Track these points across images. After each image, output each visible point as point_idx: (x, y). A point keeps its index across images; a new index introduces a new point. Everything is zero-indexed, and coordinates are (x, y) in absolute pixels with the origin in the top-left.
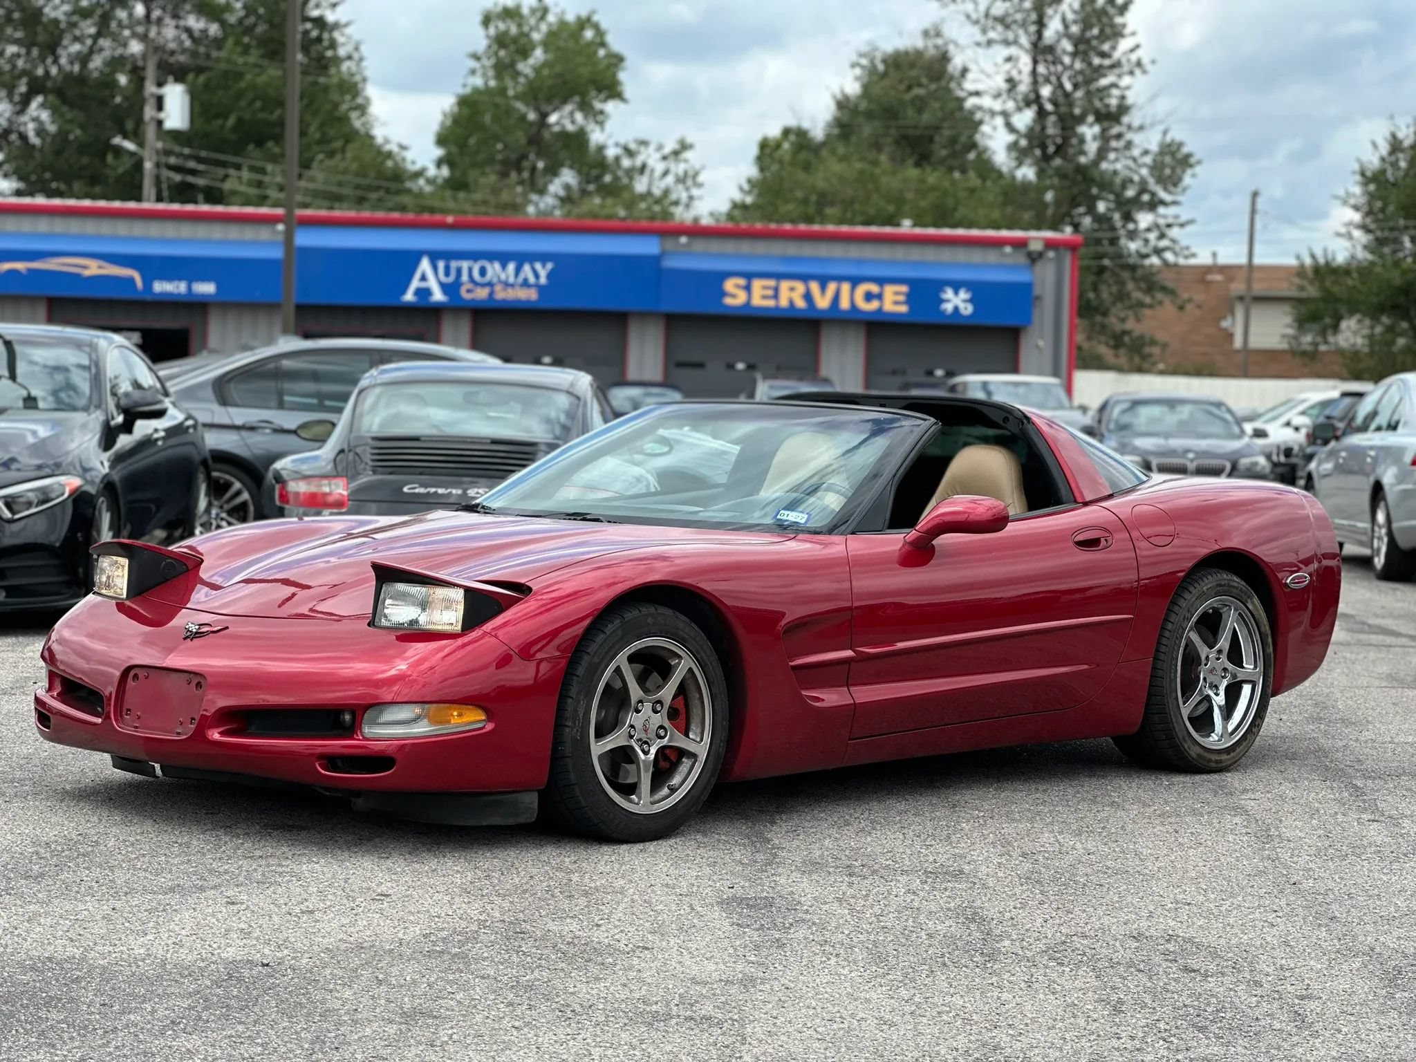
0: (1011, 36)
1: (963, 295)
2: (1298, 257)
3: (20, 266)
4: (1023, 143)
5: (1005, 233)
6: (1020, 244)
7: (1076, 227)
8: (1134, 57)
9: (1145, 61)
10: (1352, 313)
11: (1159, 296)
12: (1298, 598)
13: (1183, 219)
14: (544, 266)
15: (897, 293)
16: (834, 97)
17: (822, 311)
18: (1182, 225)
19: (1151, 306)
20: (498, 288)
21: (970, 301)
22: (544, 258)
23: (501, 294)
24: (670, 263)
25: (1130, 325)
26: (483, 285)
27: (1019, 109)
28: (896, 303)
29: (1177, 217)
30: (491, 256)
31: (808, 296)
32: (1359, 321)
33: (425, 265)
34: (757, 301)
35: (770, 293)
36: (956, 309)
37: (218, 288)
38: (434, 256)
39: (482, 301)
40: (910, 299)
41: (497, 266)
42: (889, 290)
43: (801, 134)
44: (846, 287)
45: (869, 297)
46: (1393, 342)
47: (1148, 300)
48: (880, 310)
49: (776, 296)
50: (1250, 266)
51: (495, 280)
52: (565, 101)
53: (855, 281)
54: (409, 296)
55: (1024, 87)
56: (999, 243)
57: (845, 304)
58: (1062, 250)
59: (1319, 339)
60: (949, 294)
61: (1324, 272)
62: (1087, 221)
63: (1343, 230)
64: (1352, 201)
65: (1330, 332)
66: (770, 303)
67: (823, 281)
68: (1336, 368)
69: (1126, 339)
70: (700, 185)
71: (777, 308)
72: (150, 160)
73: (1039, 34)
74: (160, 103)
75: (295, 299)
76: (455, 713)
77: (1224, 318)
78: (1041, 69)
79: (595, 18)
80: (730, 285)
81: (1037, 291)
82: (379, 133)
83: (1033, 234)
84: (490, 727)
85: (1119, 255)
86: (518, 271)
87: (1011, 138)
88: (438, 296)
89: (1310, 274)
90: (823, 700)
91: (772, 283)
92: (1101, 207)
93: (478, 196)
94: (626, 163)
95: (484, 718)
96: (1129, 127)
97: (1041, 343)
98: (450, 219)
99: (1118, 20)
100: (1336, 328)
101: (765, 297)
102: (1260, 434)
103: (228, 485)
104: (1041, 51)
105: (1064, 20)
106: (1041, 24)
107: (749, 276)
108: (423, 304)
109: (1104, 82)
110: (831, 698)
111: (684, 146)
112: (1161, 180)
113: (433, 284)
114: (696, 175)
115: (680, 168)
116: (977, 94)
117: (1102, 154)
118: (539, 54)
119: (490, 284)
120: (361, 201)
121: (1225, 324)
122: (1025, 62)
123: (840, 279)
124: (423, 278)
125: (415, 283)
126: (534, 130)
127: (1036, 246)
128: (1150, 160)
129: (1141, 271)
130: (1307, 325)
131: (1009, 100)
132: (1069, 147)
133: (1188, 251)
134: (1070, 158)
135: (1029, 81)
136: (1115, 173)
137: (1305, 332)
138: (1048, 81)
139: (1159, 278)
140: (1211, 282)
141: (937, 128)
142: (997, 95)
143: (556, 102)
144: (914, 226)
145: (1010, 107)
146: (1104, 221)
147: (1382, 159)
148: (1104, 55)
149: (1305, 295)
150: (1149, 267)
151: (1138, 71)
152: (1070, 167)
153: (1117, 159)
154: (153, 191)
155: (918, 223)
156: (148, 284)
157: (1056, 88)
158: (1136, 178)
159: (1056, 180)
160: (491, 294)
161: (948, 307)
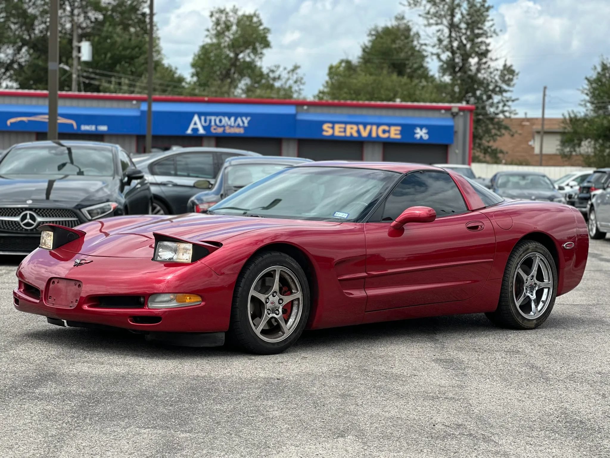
0: (439, 21)
1: (424, 131)
2: (563, 115)
3: (25, 119)
4: (445, 66)
5: (440, 105)
6: (448, 109)
7: (468, 102)
8: (492, 29)
9: (498, 30)
10: (586, 138)
11: (503, 131)
12: (568, 253)
13: (513, 98)
14: (246, 119)
15: (396, 130)
16: (361, 47)
17: (365, 138)
18: (513, 101)
19: (500, 136)
20: (227, 128)
21: (427, 133)
22: (246, 115)
23: (228, 131)
24: (300, 117)
25: (491, 144)
26: (220, 127)
27: (444, 52)
28: (396, 134)
29: (511, 97)
30: (224, 114)
31: (358, 131)
32: (589, 142)
33: (196, 118)
34: (337, 133)
35: (342, 130)
36: (421, 137)
37: (109, 128)
38: (200, 114)
39: (220, 134)
40: (402, 132)
41: (227, 119)
42: (393, 129)
43: (348, 62)
44: (374, 128)
45: (384, 132)
46: (604, 151)
47: (499, 133)
48: (389, 138)
49: (345, 131)
50: (543, 119)
51: (226, 124)
52: (247, 48)
53: (378, 125)
54: (189, 132)
55: (445, 43)
56: (439, 109)
57: (374, 135)
58: (466, 112)
59: (572, 150)
60: (418, 130)
61: (574, 121)
62: (472, 100)
63: (583, 103)
64: (586, 91)
65: (577, 146)
66: (342, 134)
67: (365, 125)
68: (580, 162)
69: (489, 150)
70: (303, 84)
71: (345, 137)
72: (75, 74)
73: (452, 19)
74: (79, 50)
75: (152, 133)
76: (188, 298)
77: (530, 141)
78: (453, 35)
79: (257, 13)
80: (325, 127)
81: (456, 129)
82: (166, 62)
83: (453, 105)
84: (203, 303)
85: (486, 114)
86: (235, 120)
87: (441, 63)
88: (201, 131)
89: (568, 121)
90: (353, 295)
91: (343, 126)
92: (478, 93)
93: (213, 89)
94: (271, 75)
95: (201, 300)
96: (491, 59)
97: (457, 151)
98: (206, 99)
99: (485, 14)
100: (579, 145)
101: (340, 132)
104: (452, 26)
105: (462, 14)
106: (453, 16)
107: (334, 123)
108: (195, 135)
109: (480, 40)
110: (357, 294)
111: (296, 68)
112: (504, 81)
113: (199, 126)
114: (302, 78)
115: (295, 77)
116: (425, 45)
117: (478, 70)
118: (234, 28)
119: (224, 126)
120: (164, 91)
121: (531, 143)
122: (446, 31)
123: (372, 124)
124: (195, 124)
125: (192, 126)
126: (233, 61)
127: (455, 110)
128: (499, 73)
129: (496, 120)
130: (566, 144)
131: (439, 48)
132: (464, 68)
133: (514, 112)
134: (465, 72)
135: (448, 40)
136: (484, 78)
137: (566, 147)
138: (456, 40)
139: (504, 123)
140: (524, 125)
141: (408, 59)
142: (434, 46)
143: (242, 49)
144: (401, 101)
145: (440, 51)
146: (479, 99)
147: (599, 73)
148: (479, 28)
149: (566, 131)
150: (499, 118)
151: (494, 35)
152: (466, 76)
153: (485, 73)
154: (77, 87)
155: (403, 100)
156: (79, 126)
157: (459, 43)
158: (494, 81)
159: (459, 82)
160: (224, 130)
161: (418, 136)
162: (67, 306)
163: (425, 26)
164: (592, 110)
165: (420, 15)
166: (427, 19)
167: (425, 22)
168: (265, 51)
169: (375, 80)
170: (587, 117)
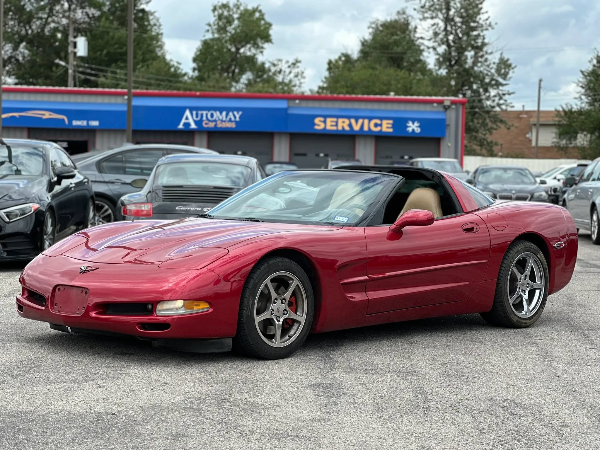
0: (434, 15)
1: (416, 124)
3: (16, 114)
4: (441, 59)
5: (434, 98)
6: (440, 102)
7: (464, 95)
8: (488, 22)
9: (493, 24)
10: (582, 131)
11: (499, 124)
12: (559, 253)
13: (510, 92)
14: (238, 113)
15: (388, 124)
16: (361, 41)
17: (356, 131)
18: (510, 94)
19: (496, 129)
20: (218, 122)
21: (419, 127)
22: (238, 109)
23: (220, 125)
24: (291, 111)
25: (487, 136)
26: (212, 121)
27: (439, 45)
28: (388, 128)
29: (507, 91)
30: (215, 109)
31: (350, 125)
32: (585, 135)
33: (188, 113)
34: (329, 127)
35: (334, 124)
36: (413, 130)
37: (100, 123)
38: (191, 109)
39: (212, 128)
40: (394, 126)
41: (218, 113)
42: (385, 122)
43: (347, 57)
44: (366, 121)
45: (376, 125)
47: (495, 127)
48: (381, 131)
49: (337, 125)
50: (539, 111)
51: (217, 119)
52: (248, 42)
53: (370, 119)
54: (181, 126)
55: (441, 36)
56: (431, 102)
57: (366, 128)
58: (458, 105)
59: (568, 142)
60: (410, 124)
61: (569, 114)
62: (469, 93)
64: (581, 84)
65: (573, 138)
66: (334, 128)
67: (357, 119)
68: (576, 154)
69: (485, 142)
70: (304, 77)
71: (337, 130)
72: (71, 69)
73: (447, 13)
74: (75, 45)
75: (132, 128)
76: (196, 305)
77: (528, 133)
78: (449, 28)
79: (260, 8)
80: (317, 121)
81: (448, 122)
82: (168, 57)
83: (446, 98)
84: (211, 310)
85: (482, 107)
86: (227, 115)
87: (437, 57)
88: (193, 126)
89: (563, 114)
90: (355, 298)
91: (335, 120)
92: (475, 87)
93: (210, 84)
94: (273, 69)
95: (208, 306)
96: (486, 53)
97: (449, 144)
98: (198, 93)
99: (480, 6)
100: (575, 138)
101: (332, 126)
102: (543, 182)
103: (102, 207)
104: (448, 20)
106: (448, 9)
107: (325, 117)
108: (187, 129)
109: (475, 33)
110: (358, 297)
111: (297, 62)
112: (499, 74)
113: (191, 121)
114: (303, 73)
115: (296, 71)
116: (422, 38)
117: (475, 63)
118: (236, 22)
119: (215, 121)
120: (159, 86)
121: (528, 136)
122: (442, 25)
123: (364, 118)
124: (187, 118)
125: (183, 121)
126: (234, 55)
127: (447, 103)
128: (495, 66)
129: (492, 113)
130: (562, 137)
131: (435, 42)
132: (461, 61)
133: (511, 105)
134: (461, 66)
135: (444, 33)
136: (481, 72)
137: (562, 140)
138: (452, 33)
139: (499, 116)
140: (522, 118)
141: (405, 53)
142: (430, 40)
143: (243, 43)
144: (395, 95)
145: (435, 44)
146: (476, 92)
147: (594, 66)
148: (474, 22)
149: (561, 123)
150: (495, 112)
151: (490, 28)
152: (461, 69)
153: (481, 66)
154: (72, 82)
155: (397, 94)
156: (70, 122)
157: (455, 36)
158: (489, 74)
159: (455, 75)
160: (216, 125)
161: (410, 130)
162: (74, 313)
163: (421, 20)
164: (587, 103)
165: (415, 9)
166: (423, 12)
167: (421, 17)
168: (266, 45)
169: (371, 75)
170: (582, 110)
